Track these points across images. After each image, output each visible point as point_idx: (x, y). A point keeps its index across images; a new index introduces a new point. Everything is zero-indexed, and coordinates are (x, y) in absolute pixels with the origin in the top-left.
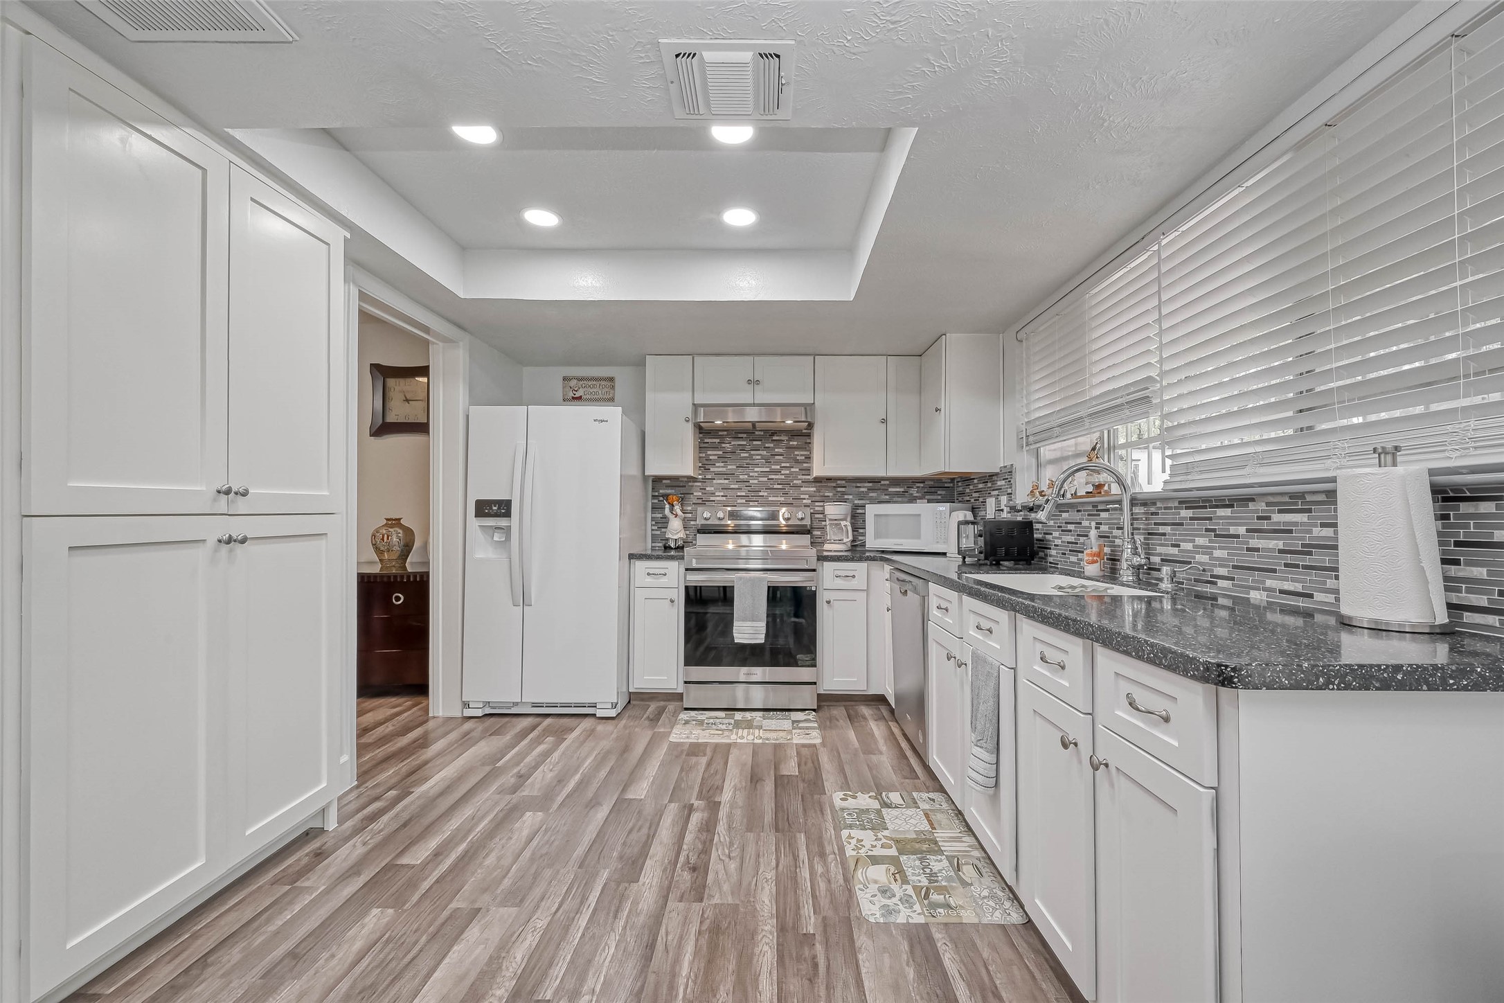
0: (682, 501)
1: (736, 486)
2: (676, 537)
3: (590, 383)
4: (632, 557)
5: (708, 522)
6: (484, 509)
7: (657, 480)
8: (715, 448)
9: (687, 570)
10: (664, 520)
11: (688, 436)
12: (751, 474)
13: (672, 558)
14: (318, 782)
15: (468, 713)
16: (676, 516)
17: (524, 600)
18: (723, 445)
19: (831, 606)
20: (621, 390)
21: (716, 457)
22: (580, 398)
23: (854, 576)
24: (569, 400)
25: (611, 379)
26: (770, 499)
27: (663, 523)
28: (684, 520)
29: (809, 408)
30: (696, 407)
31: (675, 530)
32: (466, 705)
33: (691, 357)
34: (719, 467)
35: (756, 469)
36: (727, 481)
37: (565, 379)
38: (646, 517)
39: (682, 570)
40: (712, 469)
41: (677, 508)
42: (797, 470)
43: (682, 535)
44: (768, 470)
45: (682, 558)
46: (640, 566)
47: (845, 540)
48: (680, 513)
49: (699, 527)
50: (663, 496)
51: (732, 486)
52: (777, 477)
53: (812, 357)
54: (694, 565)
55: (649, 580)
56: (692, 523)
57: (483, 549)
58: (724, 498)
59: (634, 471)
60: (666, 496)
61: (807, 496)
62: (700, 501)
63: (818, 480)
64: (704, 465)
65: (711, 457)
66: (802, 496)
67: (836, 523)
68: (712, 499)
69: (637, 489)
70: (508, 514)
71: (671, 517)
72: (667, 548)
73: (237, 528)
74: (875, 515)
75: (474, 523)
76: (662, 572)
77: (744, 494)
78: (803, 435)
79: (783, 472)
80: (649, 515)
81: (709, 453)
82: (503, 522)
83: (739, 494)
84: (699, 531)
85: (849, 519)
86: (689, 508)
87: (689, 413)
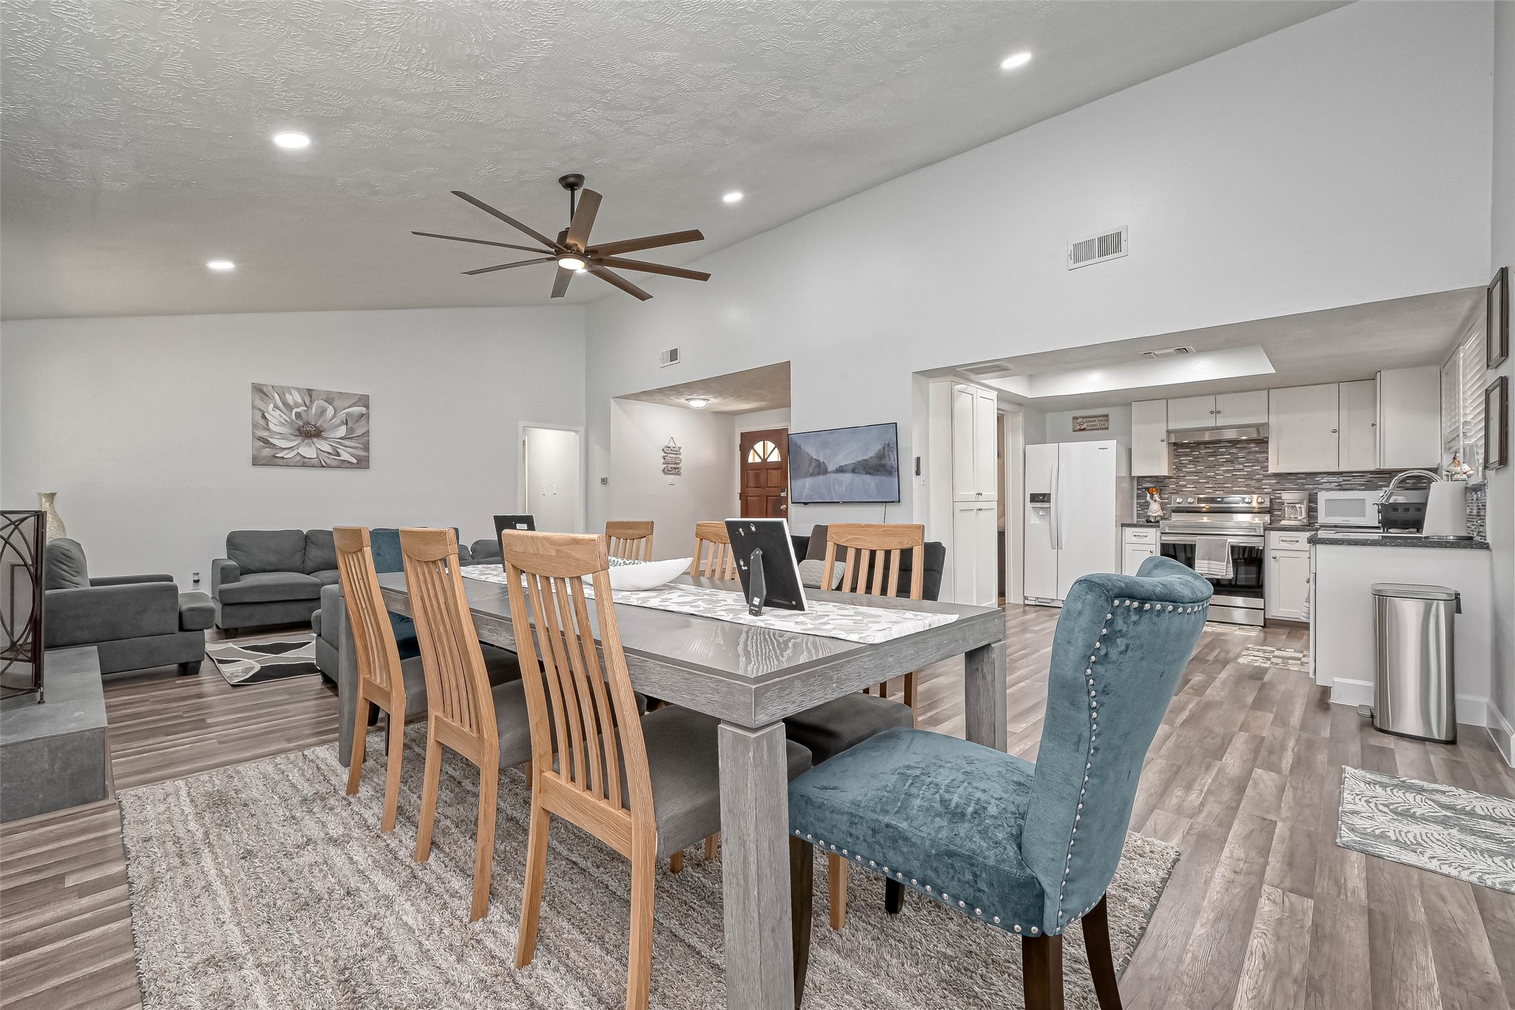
0: (1160, 492)
1: (1205, 481)
2: (1155, 515)
3: (1091, 419)
4: (1123, 525)
5: (1181, 505)
6: (1035, 498)
7: (1140, 479)
8: (1187, 455)
9: (1162, 533)
10: (1146, 504)
11: (1164, 450)
12: (1217, 472)
13: (1152, 527)
14: (992, 600)
15: (1027, 602)
16: (1155, 501)
17: (1058, 545)
18: (1193, 453)
19: (1277, 561)
20: (1112, 423)
21: (1187, 462)
22: (1084, 429)
23: (1297, 541)
24: (1077, 431)
25: (1107, 416)
26: (1234, 489)
27: (1145, 506)
28: (1161, 504)
29: (1266, 425)
30: (1169, 432)
31: (1155, 509)
32: (1026, 598)
33: (1165, 400)
34: (1191, 468)
35: (1221, 469)
36: (1197, 478)
37: (1074, 418)
38: (1132, 504)
39: (1159, 534)
40: (1184, 470)
41: (1156, 497)
42: (1259, 468)
43: (1160, 513)
44: (1232, 468)
45: (1159, 527)
46: (1128, 531)
47: (1300, 518)
48: (1158, 499)
49: (1174, 509)
50: (1145, 489)
51: (1201, 481)
52: (1240, 473)
53: (1266, 391)
54: (1167, 531)
55: (1135, 539)
56: (1168, 506)
57: (1033, 519)
58: (1195, 489)
59: (1124, 473)
60: (1147, 489)
61: (1268, 487)
62: (1175, 491)
63: (1276, 475)
64: (1179, 467)
65: (1183, 462)
66: (1263, 487)
67: (1292, 505)
68: (1184, 489)
69: (1126, 485)
70: (1049, 501)
71: (1151, 502)
72: (1148, 521)
73: (980, 505)
74: (1326, 500)
75: (1029, 505)
76: (1145, 534)
77: (1211, 486)
78: (1263, 442)
79: (1245, 470)
80: (1135, 501)
81: (1181, 459)
82: (1045, 505)
83: (1207, 486)
84: (1174, 511)
85: (1305, 503)
86: (1166, 496)
87: (1164, 436)
